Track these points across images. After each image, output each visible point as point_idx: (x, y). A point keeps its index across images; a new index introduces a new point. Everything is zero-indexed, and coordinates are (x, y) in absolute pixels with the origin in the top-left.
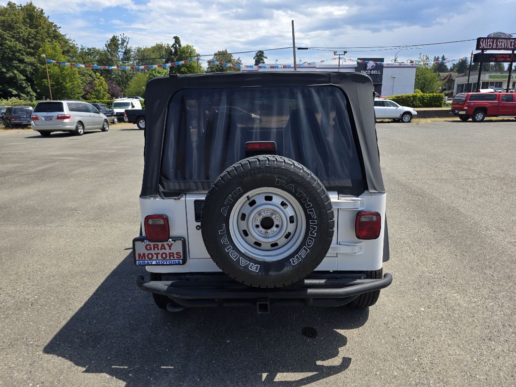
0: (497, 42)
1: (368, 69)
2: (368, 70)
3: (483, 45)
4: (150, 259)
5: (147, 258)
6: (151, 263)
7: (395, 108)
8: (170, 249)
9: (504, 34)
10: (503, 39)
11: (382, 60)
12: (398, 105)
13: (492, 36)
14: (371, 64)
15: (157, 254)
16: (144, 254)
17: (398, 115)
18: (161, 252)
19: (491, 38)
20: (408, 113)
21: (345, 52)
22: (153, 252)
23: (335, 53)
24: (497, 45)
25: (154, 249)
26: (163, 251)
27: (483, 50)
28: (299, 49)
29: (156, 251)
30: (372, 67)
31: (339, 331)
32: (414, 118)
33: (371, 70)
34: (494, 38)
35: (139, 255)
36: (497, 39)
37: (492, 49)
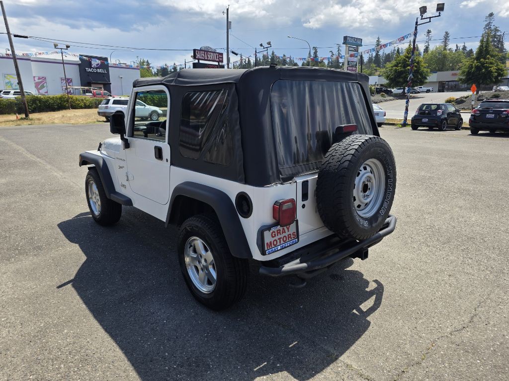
0: (207, 55)
1: (93, 66)
2: (94, 68)
3: (198, 56)
4: (275, 246)
5: (273, 246)
6: (277, 249)
7: (143, 107)
8: (288, 231)
9: (211, 48)
10: (211, 52)
11: (106, 59)
12: (146, 105)
13: (203, 49)
14: (95, 63)
15: (279, 239)
16: (271, 242)
17: (147, 114)
18: (282, 236)
19: (203, 51)
20: (155, 112)
21: (68, 47)
22: (276, 238)
23: (56, 46)
24: (208, 57)
25: (278, 235)
26: (284, 234)
27: (199, 60)
28: (15, 36)
29: (280, 236)
30: (97, 65)
31: (348, 269)
32: (161, 116)
33: (97, 68)
34: (205, 51)
35: (267, 244)
36: (207, 52)
37: (205, 60)
